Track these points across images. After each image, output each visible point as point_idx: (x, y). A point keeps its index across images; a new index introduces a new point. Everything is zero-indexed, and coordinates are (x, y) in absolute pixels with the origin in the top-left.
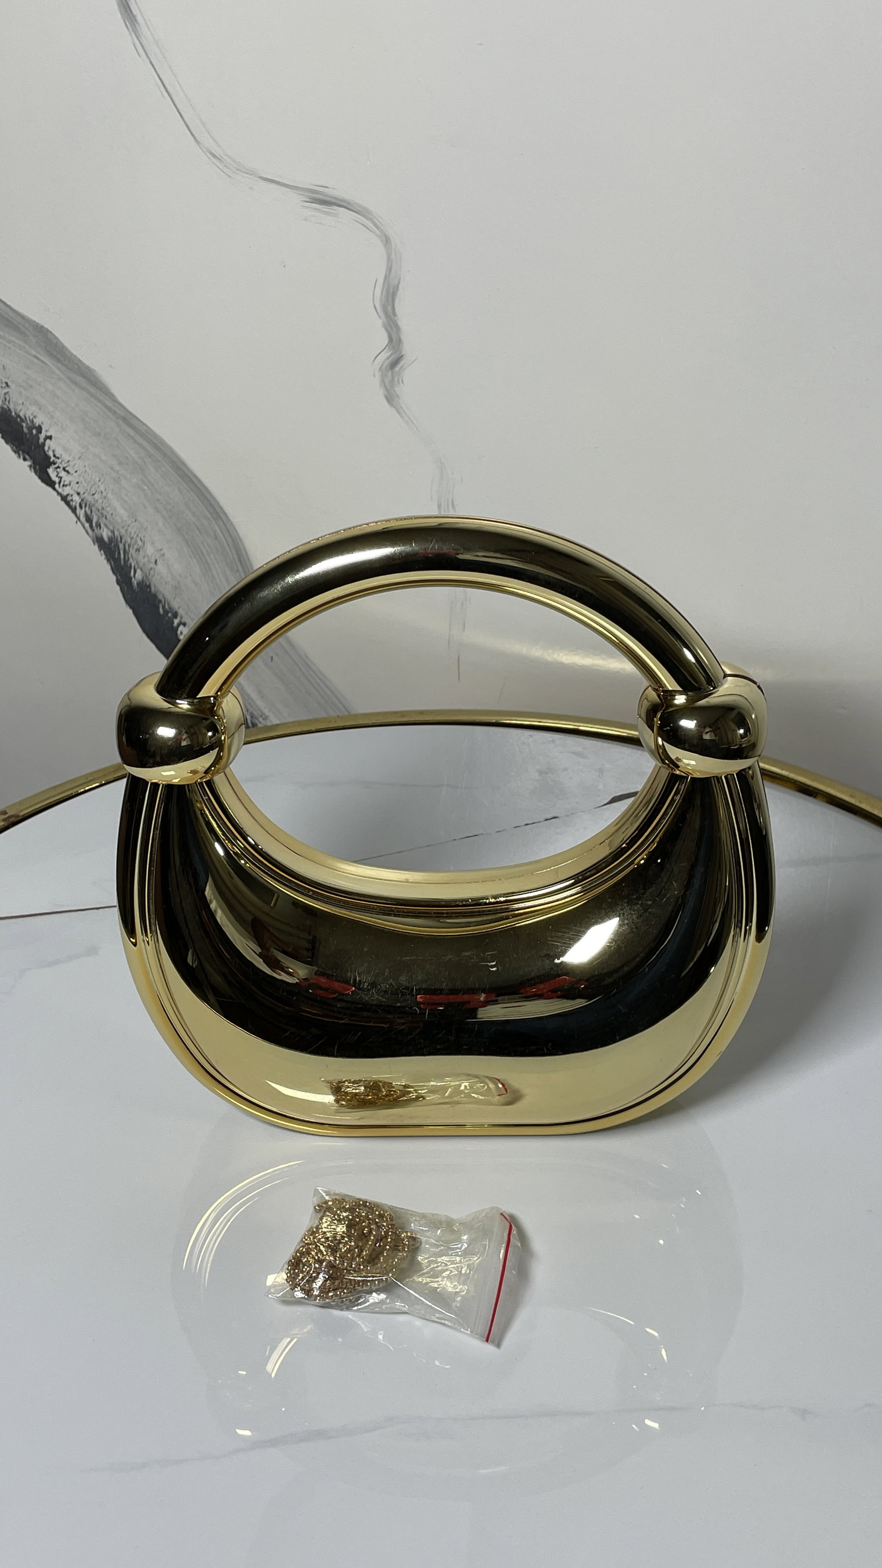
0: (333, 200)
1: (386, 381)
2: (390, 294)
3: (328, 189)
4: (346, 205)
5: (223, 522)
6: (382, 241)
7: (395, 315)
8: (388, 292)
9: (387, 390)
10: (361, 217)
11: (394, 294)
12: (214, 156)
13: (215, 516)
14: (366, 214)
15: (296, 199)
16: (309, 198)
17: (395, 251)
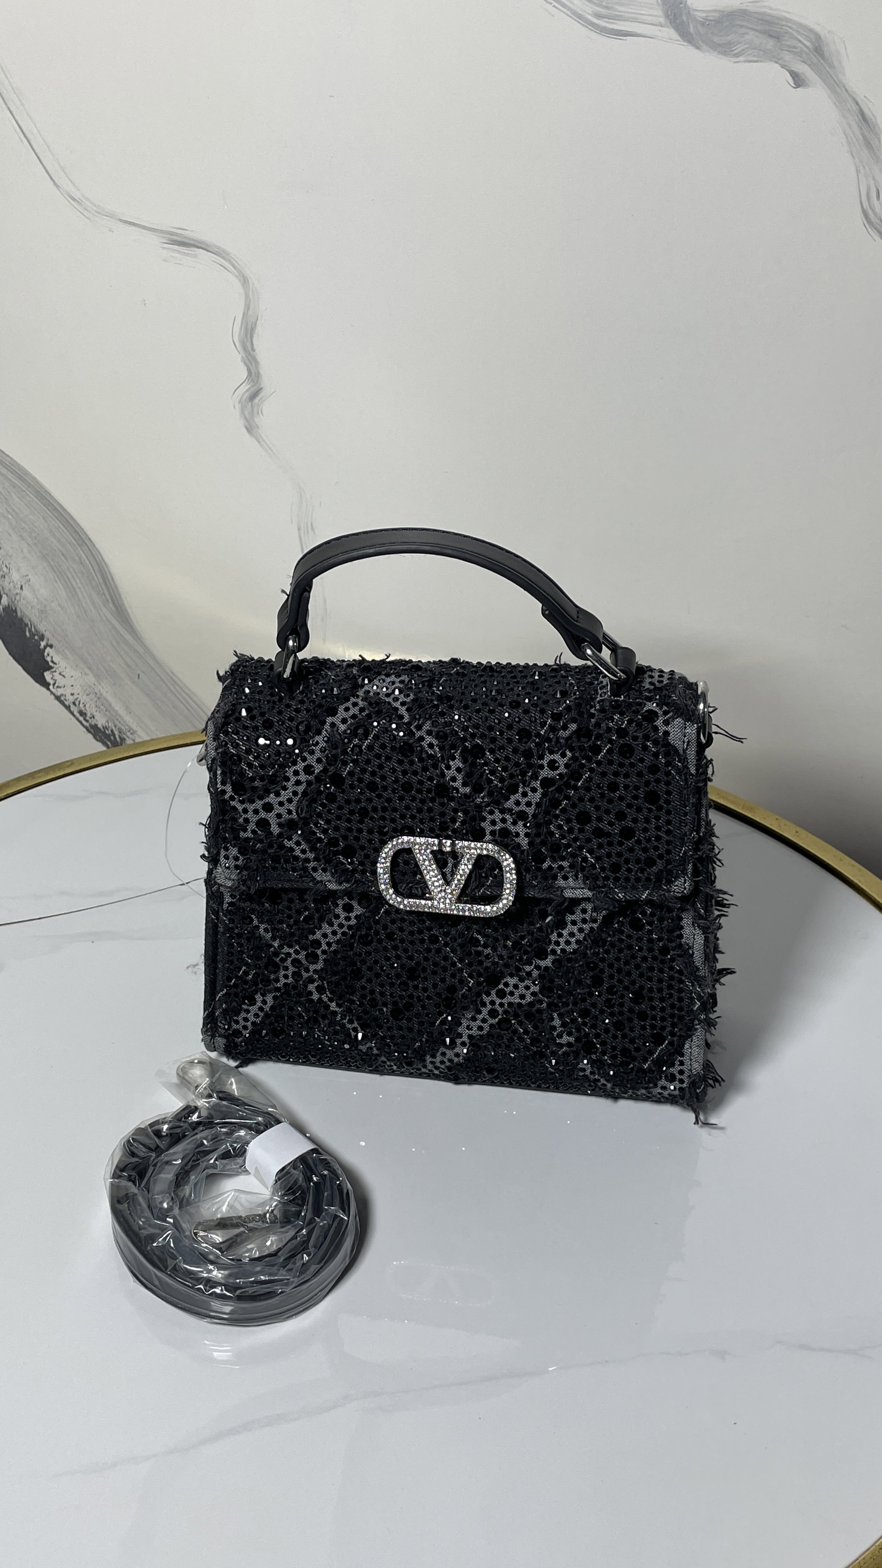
0: (192, 242)
1: (246, 413)
2: (249, 331)
3: (187, 232)
4: (204, 246)
5: (88, 547)
6: (240, 280)
7: (253, 350)
8: (246, 329)
9: (247, 421)
10: (218, 258)
11: (253, 330)
12: (74, 200)
13: (80, 542)
14: (224, 255)
15: (154, 240)
16: (169, 240)
17: (253, 291)
